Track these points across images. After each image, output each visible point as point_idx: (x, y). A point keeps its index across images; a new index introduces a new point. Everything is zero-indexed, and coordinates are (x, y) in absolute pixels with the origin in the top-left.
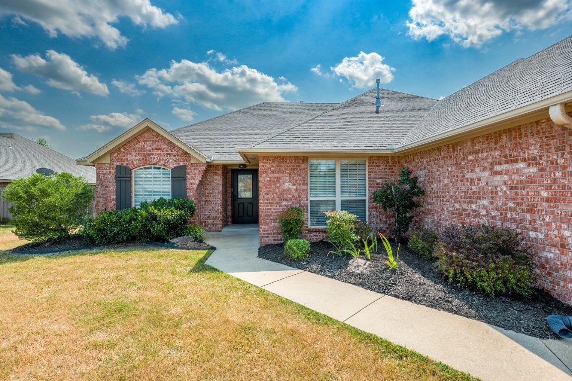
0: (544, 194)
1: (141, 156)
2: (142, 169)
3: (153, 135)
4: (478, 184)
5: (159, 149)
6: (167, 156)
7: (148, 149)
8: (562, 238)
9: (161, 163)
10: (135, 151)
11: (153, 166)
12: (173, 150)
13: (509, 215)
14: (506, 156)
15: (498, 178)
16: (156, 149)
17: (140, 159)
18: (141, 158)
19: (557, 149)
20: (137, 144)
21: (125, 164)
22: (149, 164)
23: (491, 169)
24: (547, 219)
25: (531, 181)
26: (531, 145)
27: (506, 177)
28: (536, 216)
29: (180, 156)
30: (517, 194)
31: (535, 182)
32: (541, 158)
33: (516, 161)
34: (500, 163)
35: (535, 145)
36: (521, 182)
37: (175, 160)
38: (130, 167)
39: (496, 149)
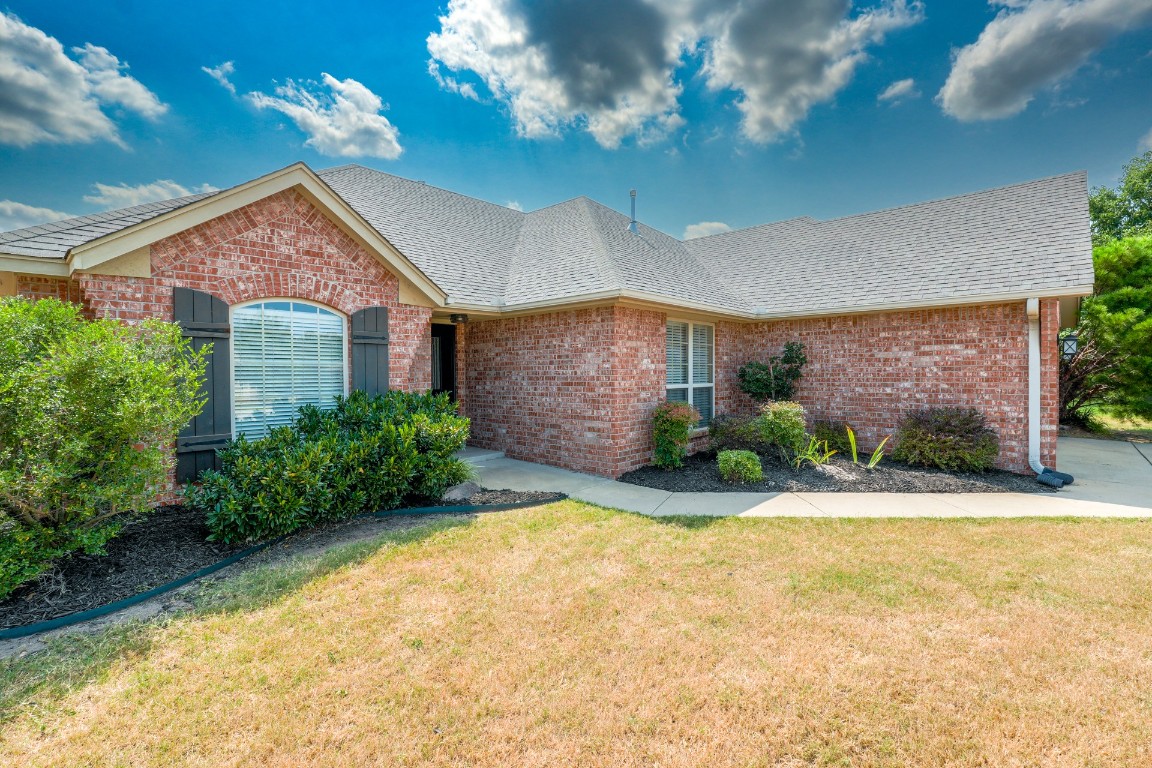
0: (984, 374)
1: (263, 269)
2: (258, 306)
3: (298, 213)
4: (896, 365)
5: (316, 255)
6: (338, 279)
7: (284, 249)
8: (1003, 413)
9: (319, 296)
10: (242, 251)
11: (292, 301)
12: (354, 265)
13: (940, 397)
14: (937, 337)
15: (926, 359)
16: (307, 253)
17: (258, 276)
18: (262, 274)
19: (998, 334)
20: (247, 229)
21: (204, 287)
22: (285, 297)
23: (917, 348)
24: (987, 397)
25: (968, 361)
26: (970, 328)
27: (937, 358)
28: (975, 395)
29: (372, 283)
30: (951, 374)
31: (973, 363)
32: (980, 340)
33: (952, 342)
34: (929, 343)
35: (974, 328)
36: (957, 363)
37: (358, 289)
38: (224, 298)
39: (923, 328)
